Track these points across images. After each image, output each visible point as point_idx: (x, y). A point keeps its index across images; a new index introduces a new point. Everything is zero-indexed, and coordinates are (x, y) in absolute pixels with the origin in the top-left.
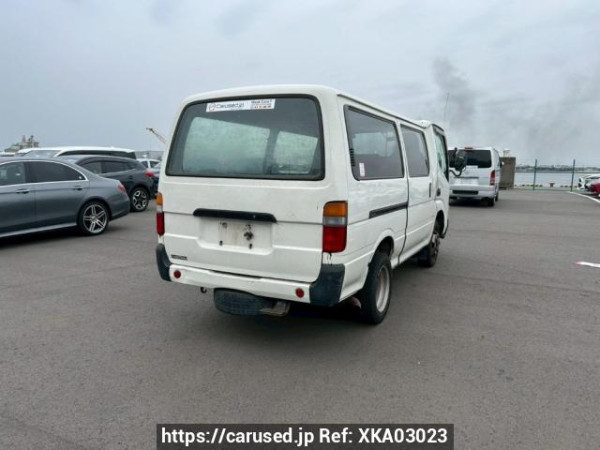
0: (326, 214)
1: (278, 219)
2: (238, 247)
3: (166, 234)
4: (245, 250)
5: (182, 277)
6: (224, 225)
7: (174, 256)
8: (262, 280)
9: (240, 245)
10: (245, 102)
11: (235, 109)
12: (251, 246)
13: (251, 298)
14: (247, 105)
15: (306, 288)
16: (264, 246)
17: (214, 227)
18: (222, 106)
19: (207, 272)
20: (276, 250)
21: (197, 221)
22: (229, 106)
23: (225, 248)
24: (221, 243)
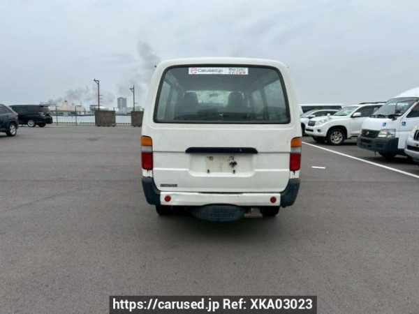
0: (293, 146)
1: (259, 151)
2: (223, 173)
3: (154, 169)
4: (230, 175)
5: (172, 200)
6: (211, 158)
7: (163, 185)
8: (244, 194)
9: (224, 171)
10: (224, 69)
11: (215, 73)
12: (234, 172)
13: (235, 208)
14: (226, 71)
15: (278, 196)
16: (245, 171)
17: (202, 160)
18: (203, 71)
19: (197, 194)
20: (257, 173)
21: (188, 156)
22: (210, 71)
23: (212, 175)
24: (208, 171)
